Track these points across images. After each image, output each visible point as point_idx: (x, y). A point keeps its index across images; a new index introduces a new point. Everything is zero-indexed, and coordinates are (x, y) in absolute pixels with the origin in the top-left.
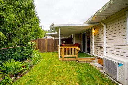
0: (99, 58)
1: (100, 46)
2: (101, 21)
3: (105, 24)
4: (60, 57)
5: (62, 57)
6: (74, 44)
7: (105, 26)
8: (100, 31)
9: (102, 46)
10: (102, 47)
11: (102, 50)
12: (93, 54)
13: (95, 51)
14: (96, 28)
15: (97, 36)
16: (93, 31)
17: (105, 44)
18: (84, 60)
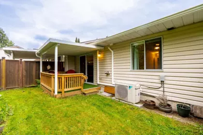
0: (106, 86)
1: (107, 72)
2: (108, 46)
3: (112, 49)
4: (58, 92)
5: (61, 92)
6: (65, 71)
7: (112, 52)
8: (107, 56)
9: (109, 72)
10: (109, 74)
11: (109, 77)
12: (98, 83)
13: (100, 79)
14: (101, 52)
15: (103, 61)
16: (99, 56)
17: (113, 70)
18: (91, 92)
